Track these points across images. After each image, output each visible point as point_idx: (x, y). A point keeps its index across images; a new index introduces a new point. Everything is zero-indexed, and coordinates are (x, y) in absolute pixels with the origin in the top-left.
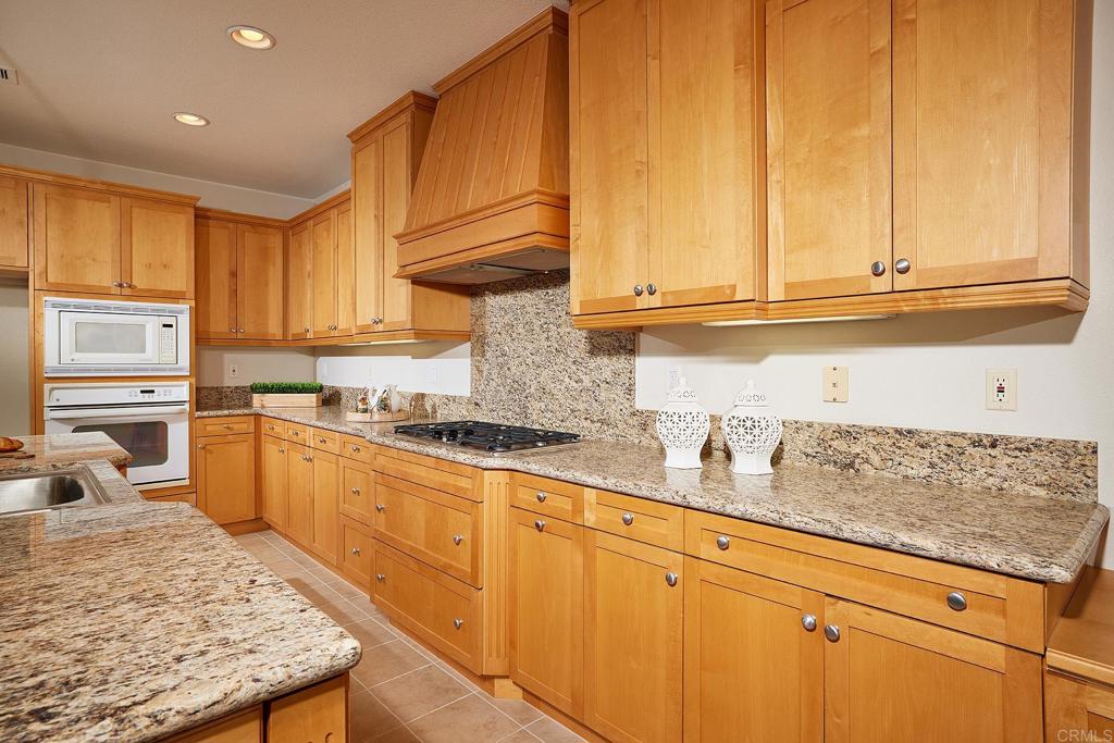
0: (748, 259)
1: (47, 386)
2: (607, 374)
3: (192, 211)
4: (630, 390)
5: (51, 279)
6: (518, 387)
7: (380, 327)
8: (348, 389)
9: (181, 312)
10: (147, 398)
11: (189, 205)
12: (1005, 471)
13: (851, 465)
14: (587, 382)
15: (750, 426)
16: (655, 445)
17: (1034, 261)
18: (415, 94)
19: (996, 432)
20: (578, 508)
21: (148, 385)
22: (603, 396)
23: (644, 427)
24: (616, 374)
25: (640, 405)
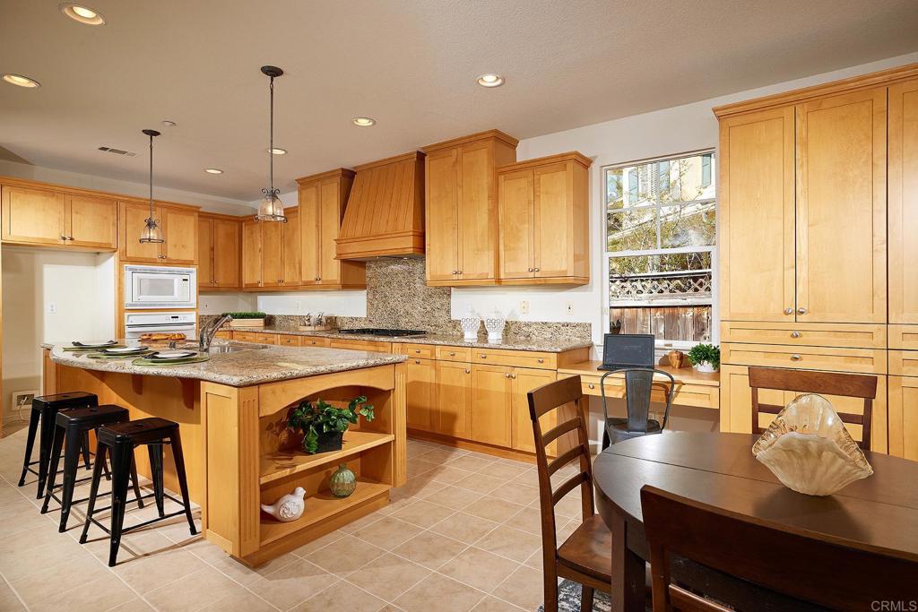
0: (492, 264)
1: (126, 314)
2: (438, 305)
3: (197, 214)
4: (448, 312)
5: (128, 255)
6: (394, 311)
7: (320, 282)
8: (280, 316)
9: (191, 272)
10: (175, 321)
11: (196, 212)
12: (570, 334)
13: (529, 336)
14: (429, 309)
15: (494, 322)
16: (459, 333)
17: (566, 271)
18: (343, 169)
19: (568, 321)
20: (433, 353)
21: (175, 314)
22: (436, 315)
23: (455, 327)
24: (442, 305)
25: (452, 318)
